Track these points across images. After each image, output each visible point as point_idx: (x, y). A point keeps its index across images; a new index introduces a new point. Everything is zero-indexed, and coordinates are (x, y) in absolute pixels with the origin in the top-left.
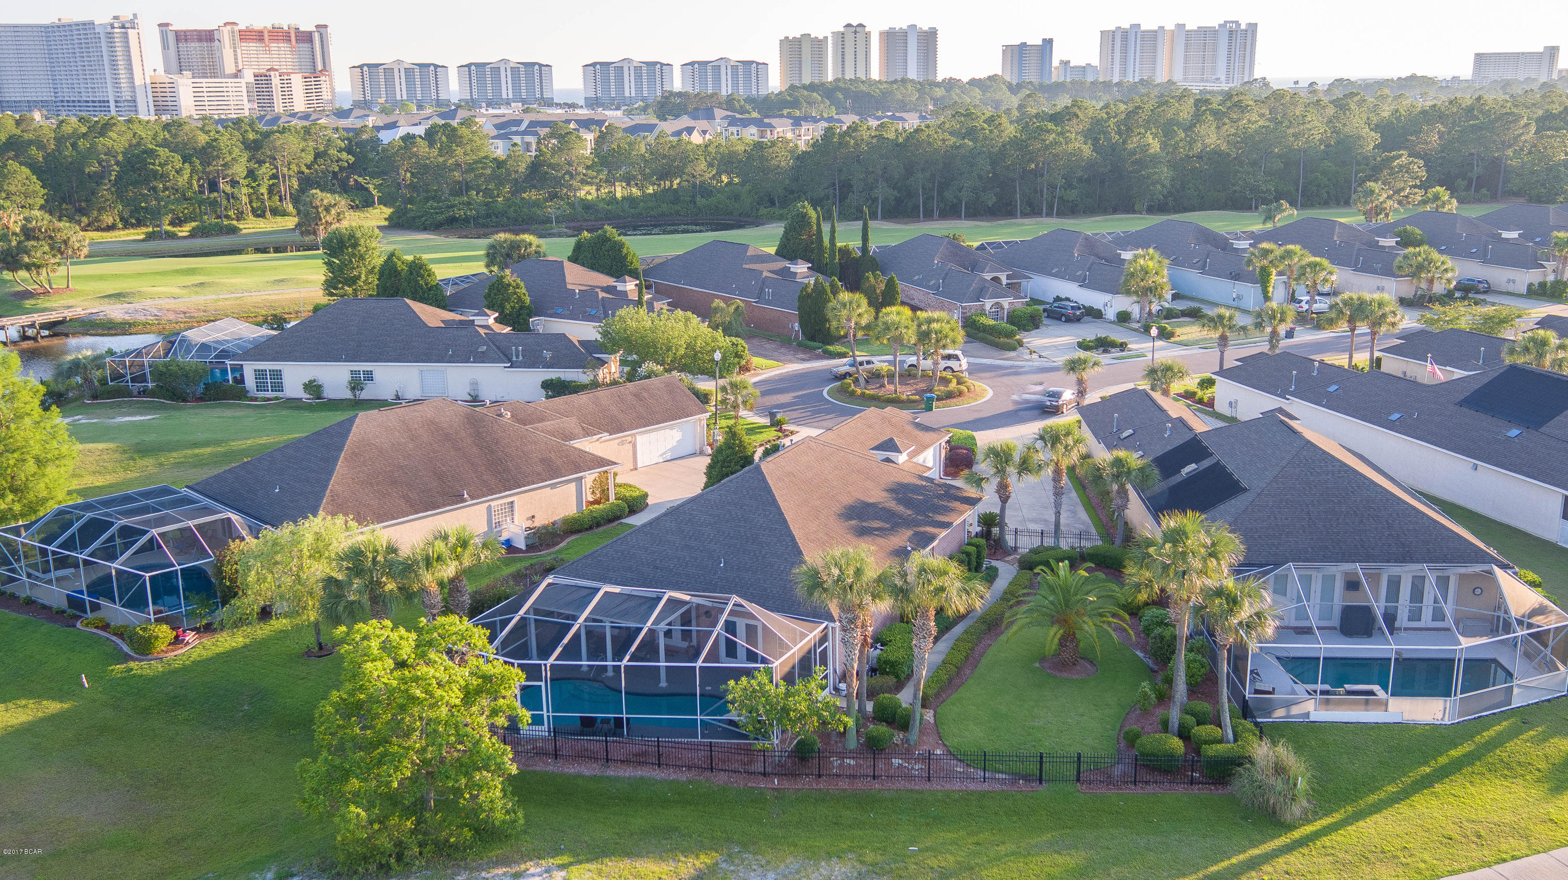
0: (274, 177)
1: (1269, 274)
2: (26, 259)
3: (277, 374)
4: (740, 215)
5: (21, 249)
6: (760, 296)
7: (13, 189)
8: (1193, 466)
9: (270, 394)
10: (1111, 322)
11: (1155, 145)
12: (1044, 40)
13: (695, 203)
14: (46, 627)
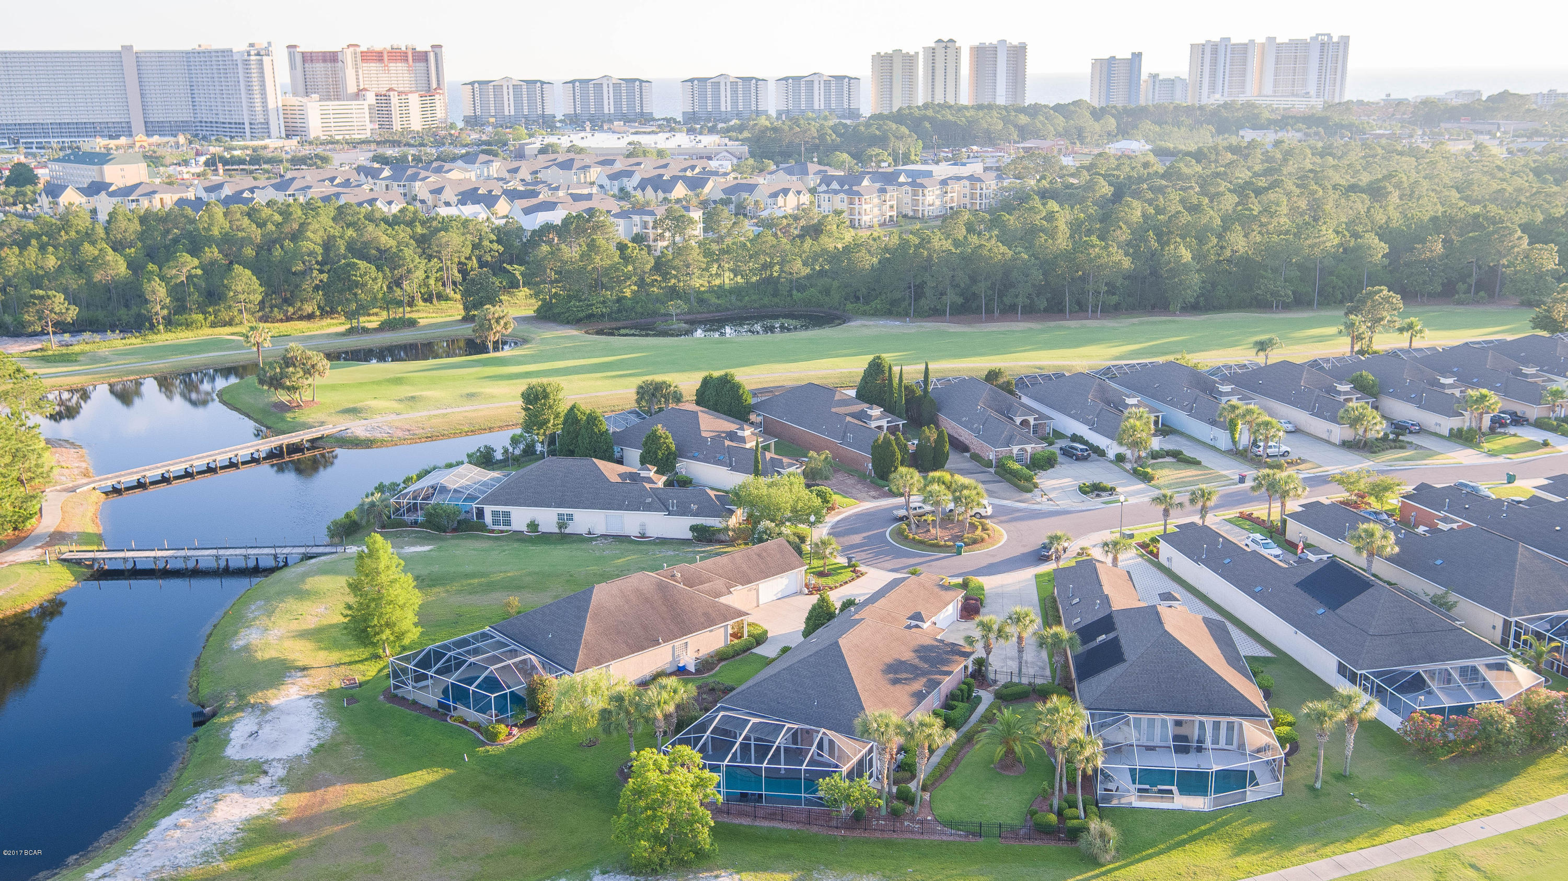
0: (441, 269)
1: (1236, 425)
2: (288, 383)
3: (507, 514)
4: (830, 308)
5: (284, 375)
6: (844, 438)
7: (239, 289)
8: (1104, 636)
9: (502, 527)
10: (1111, 461)
11: (1186, 255)
12: (1133, 54)
13: (791, 296)
14: (431, 721)
